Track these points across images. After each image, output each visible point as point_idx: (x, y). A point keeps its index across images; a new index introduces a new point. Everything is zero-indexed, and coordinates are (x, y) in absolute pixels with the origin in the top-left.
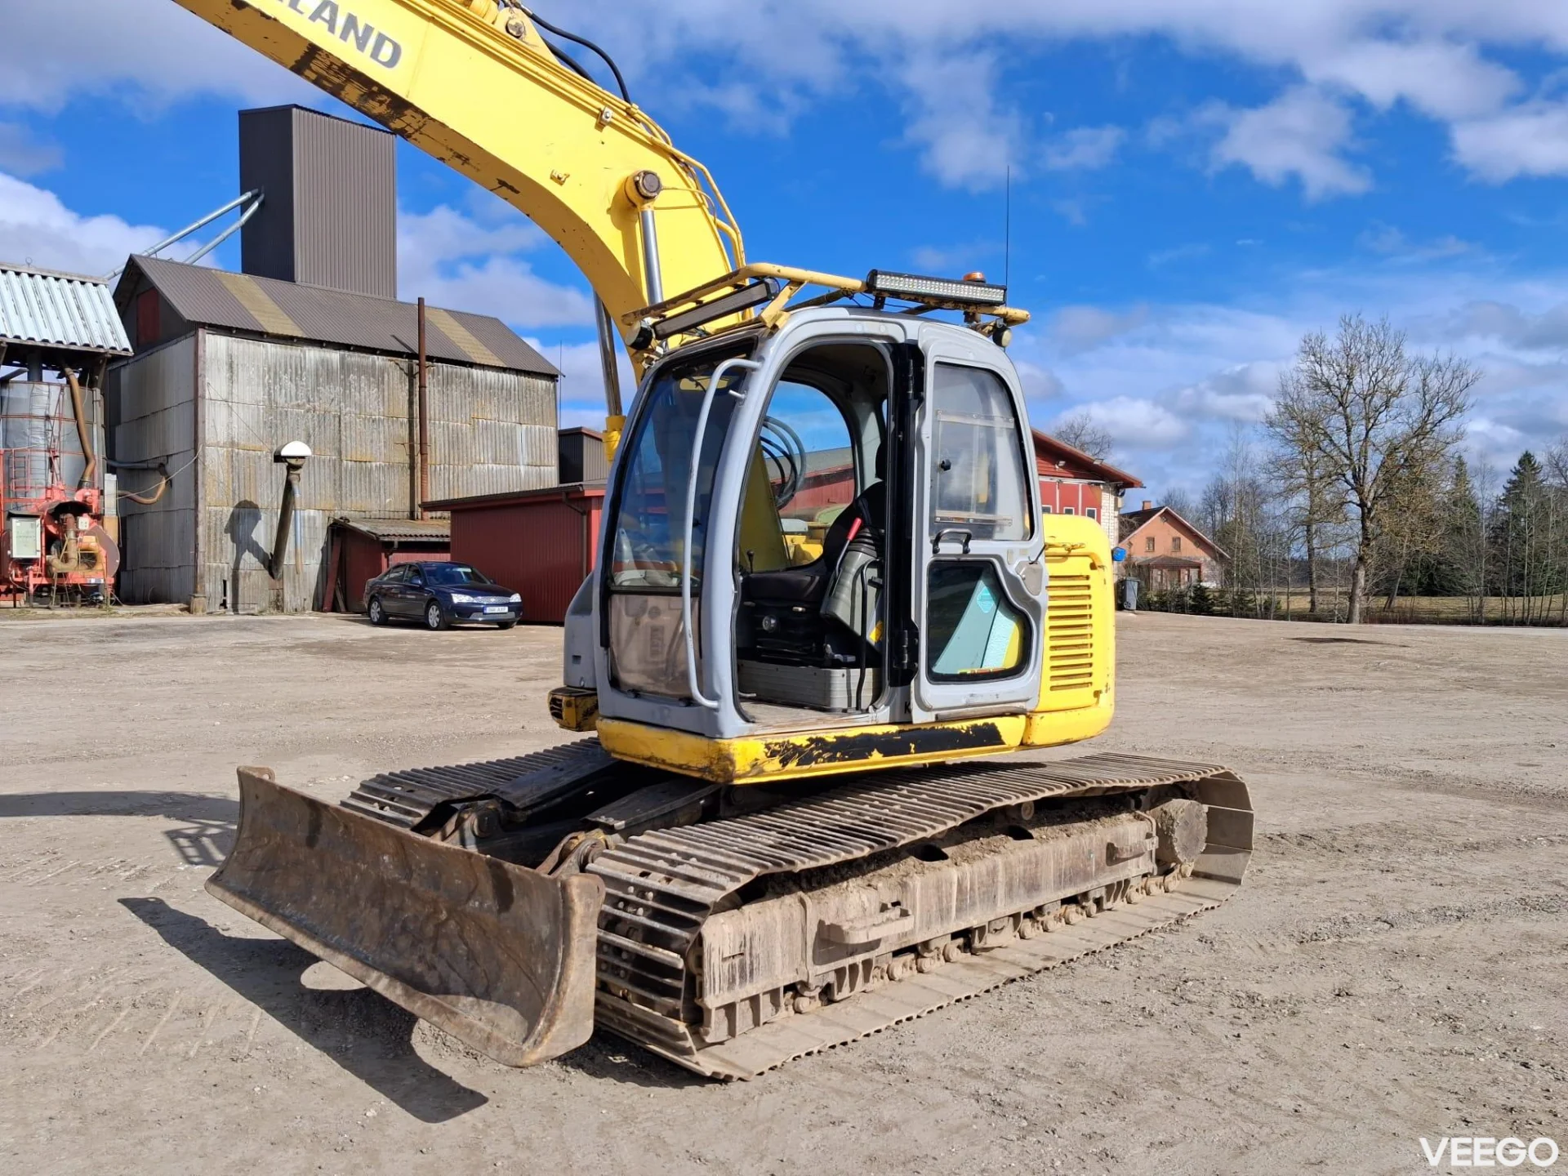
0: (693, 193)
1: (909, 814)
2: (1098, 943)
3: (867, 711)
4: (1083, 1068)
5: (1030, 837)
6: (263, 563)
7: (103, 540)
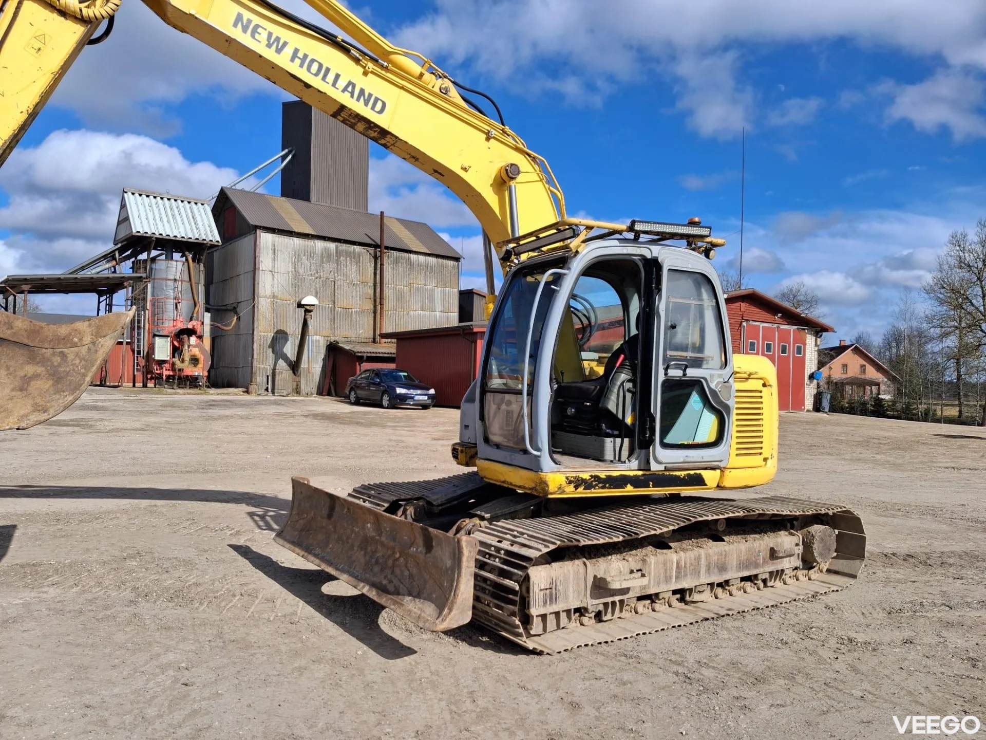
0: (538, 174)
1: (648, 521)
2: (761, 604)
3: (625, 462)
4: (740, 666)
5: (723, 541)
6: (289, 366)
7: (202, 350)
